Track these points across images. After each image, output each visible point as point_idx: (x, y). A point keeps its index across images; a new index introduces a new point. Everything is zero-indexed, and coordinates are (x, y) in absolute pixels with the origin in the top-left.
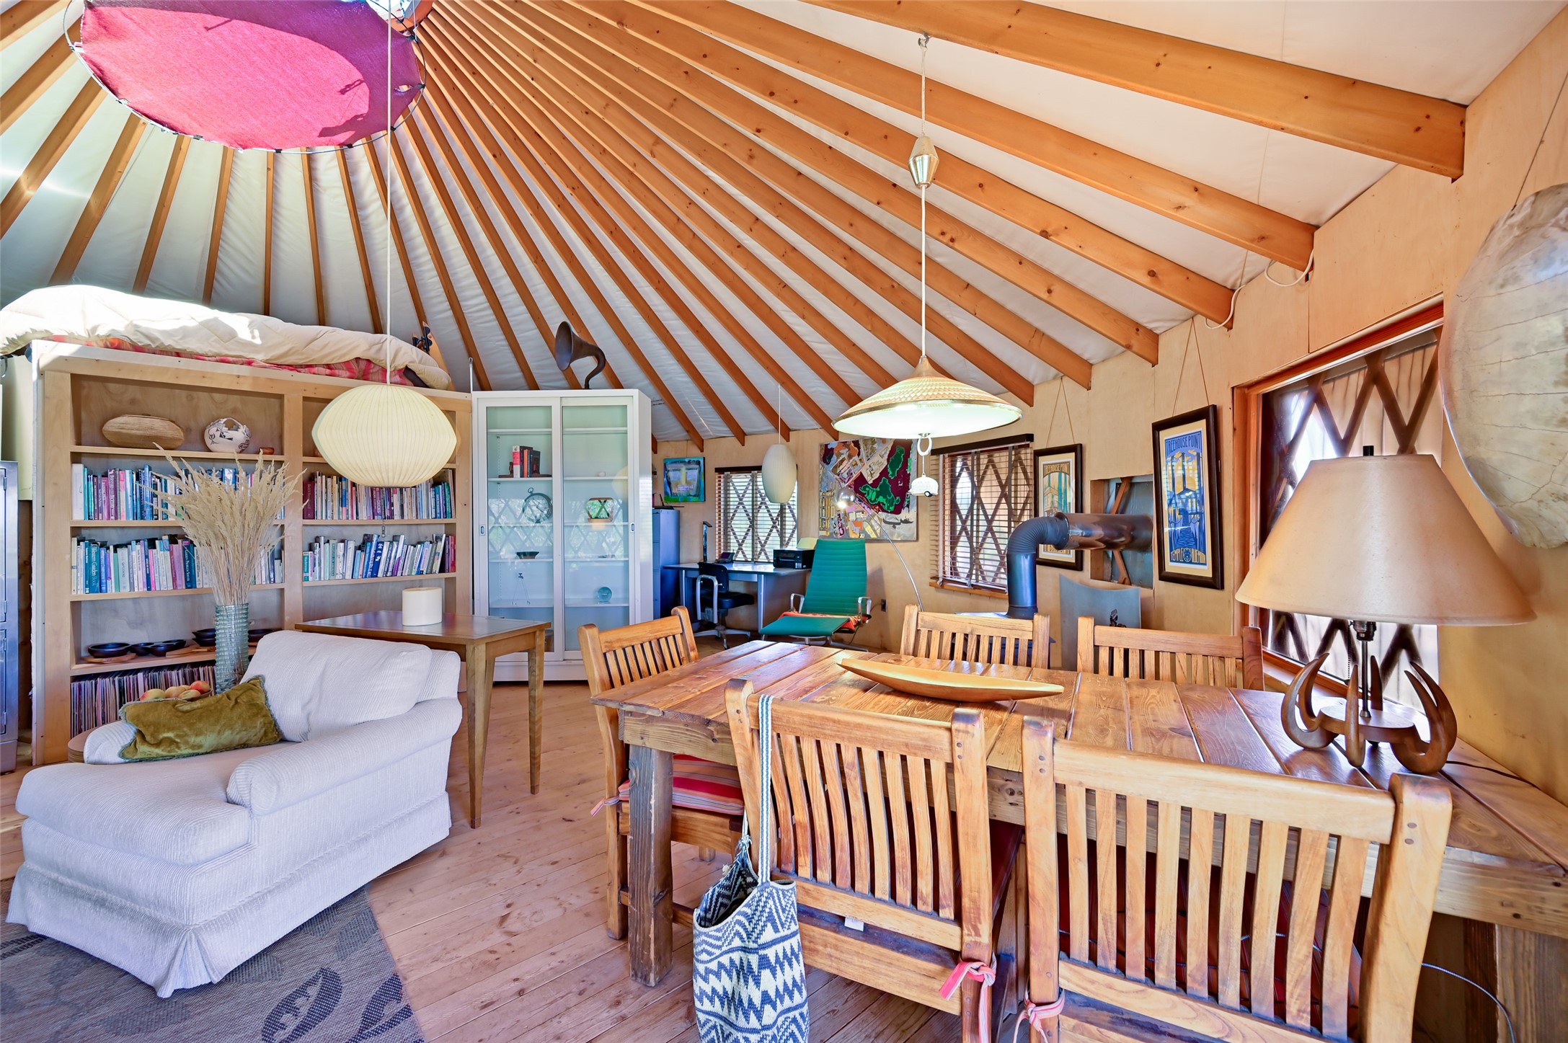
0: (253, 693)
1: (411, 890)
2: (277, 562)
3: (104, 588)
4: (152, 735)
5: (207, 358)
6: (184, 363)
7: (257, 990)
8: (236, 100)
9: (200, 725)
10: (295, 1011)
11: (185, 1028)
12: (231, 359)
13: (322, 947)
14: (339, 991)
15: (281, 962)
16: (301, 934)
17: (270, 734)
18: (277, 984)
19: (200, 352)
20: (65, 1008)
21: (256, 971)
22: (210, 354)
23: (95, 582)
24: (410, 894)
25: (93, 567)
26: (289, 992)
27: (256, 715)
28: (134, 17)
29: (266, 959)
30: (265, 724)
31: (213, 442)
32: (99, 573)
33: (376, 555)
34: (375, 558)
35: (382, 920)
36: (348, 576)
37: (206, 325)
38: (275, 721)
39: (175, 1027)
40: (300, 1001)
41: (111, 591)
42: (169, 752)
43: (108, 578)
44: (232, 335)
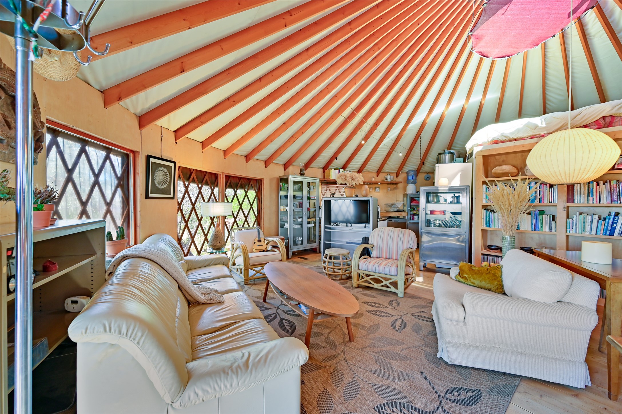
0: (496, 271)
1: (541, 396)
2: (553, 223)
3: (490, 226)
4: (462, 274)
5: (526, 139)
6: (518, 143)
7: (458, 377)
8: (527, 29)
9: (475, 276)
10: (460, 394)
11: (435, 370)
12: (535, 136)
13: (486, 383)
14: (476, 403)
15: (471, 376)
16: (485, 373)
17: (499, 289)
18: (464, 381)
19: (523, 137)
20: (424, 342)
21: (463, 371)
22: (527, 137)
23: (488, 224)
24: (539, 397)
25: (488, 219)
26: (464, 387)
27: (495, 279)
28: (484, 28)
29: (468, 371)
30: (498, 284)
31: (527, 172)
32: (489, 221)
33: (613, 223)
34: (612, 225)
35: (516, 395)
36: (594, 232)
37: (527, 125)
38: (503, 285)
39: (434, 367)
40: (464, 393)
41: (492, 227)
42: (465, 281)
43: (492, 223)
44: (536, 127)
